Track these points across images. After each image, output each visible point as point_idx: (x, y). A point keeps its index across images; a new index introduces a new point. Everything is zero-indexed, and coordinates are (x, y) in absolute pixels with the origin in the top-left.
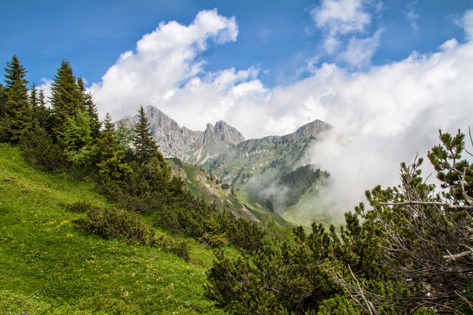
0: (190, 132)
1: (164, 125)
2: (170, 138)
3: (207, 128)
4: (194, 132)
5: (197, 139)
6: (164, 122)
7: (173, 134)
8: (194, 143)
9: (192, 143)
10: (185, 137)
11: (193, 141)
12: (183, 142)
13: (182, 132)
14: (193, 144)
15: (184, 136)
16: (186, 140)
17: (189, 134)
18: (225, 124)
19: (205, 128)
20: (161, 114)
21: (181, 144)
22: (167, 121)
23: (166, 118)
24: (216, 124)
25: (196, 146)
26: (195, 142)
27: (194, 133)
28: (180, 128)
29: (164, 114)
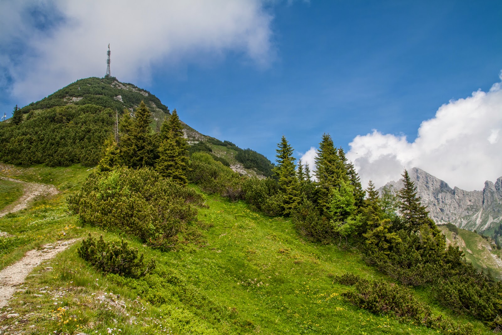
0: (464, 193)
1: (432, 188)
2: (440, 202)
3: (485, 186)
4: (469, 192)
5: (474, 200)
6: (432, 184)
7: (443, 197)
8: (471, 206)
9: (468, 205)
10: (459, 199)
11: (469, 203)
12: (457, 206)
13: (454, 193)
14: (469, 207)
15: (458, 198)
16: (460, 202)
17: (463, 195)
19: (483, 186)
20: (428, 176)
21: (455, 207)
22: (435, 183)
23: (434, 179)
24: (496, 181)
25: (473, 209)
26: (472, 204)
27: (469, 194)
28: (451, 189)
29: (431, 175)
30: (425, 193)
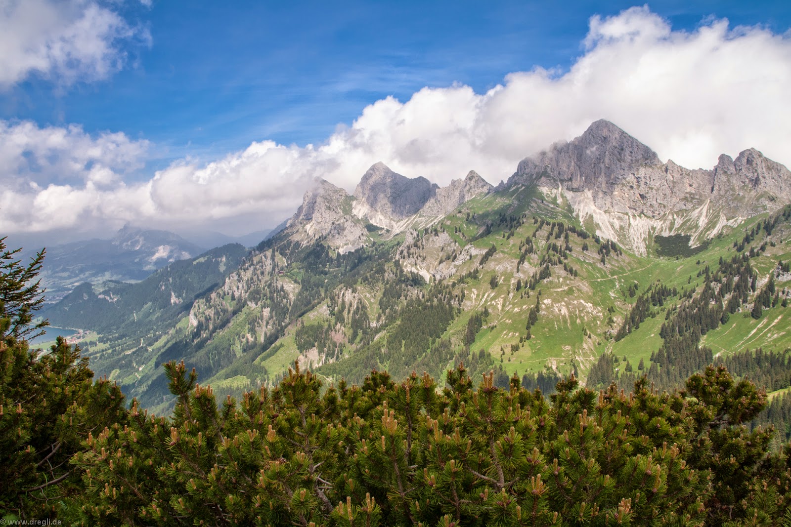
0: (682, 171)
1: (630, 158)
2: (642, 183)
3: (719, 163)
4: (690, 171)
5: (697, 185)
6: (631, 152)
7: (648, 176)
8: (691, 194)
9: (687, 193)
10: (673, 182)
11: (689, 189)
12: (668, 192)
13: (666, 170)
14: (688, 195)
15: (671, 178)
16: (674, 187)
17: (681, 175)
18: (760, 155)
20: (625, 137)
21: (665, 195)
22: (636, 150)
23: (635, 144)
24: (738, 155)
25: (693, 199)
26: (693, 192)
27: (691, 174)
28: (661, 162)
29: (630, 136)
30: (618, 166)
